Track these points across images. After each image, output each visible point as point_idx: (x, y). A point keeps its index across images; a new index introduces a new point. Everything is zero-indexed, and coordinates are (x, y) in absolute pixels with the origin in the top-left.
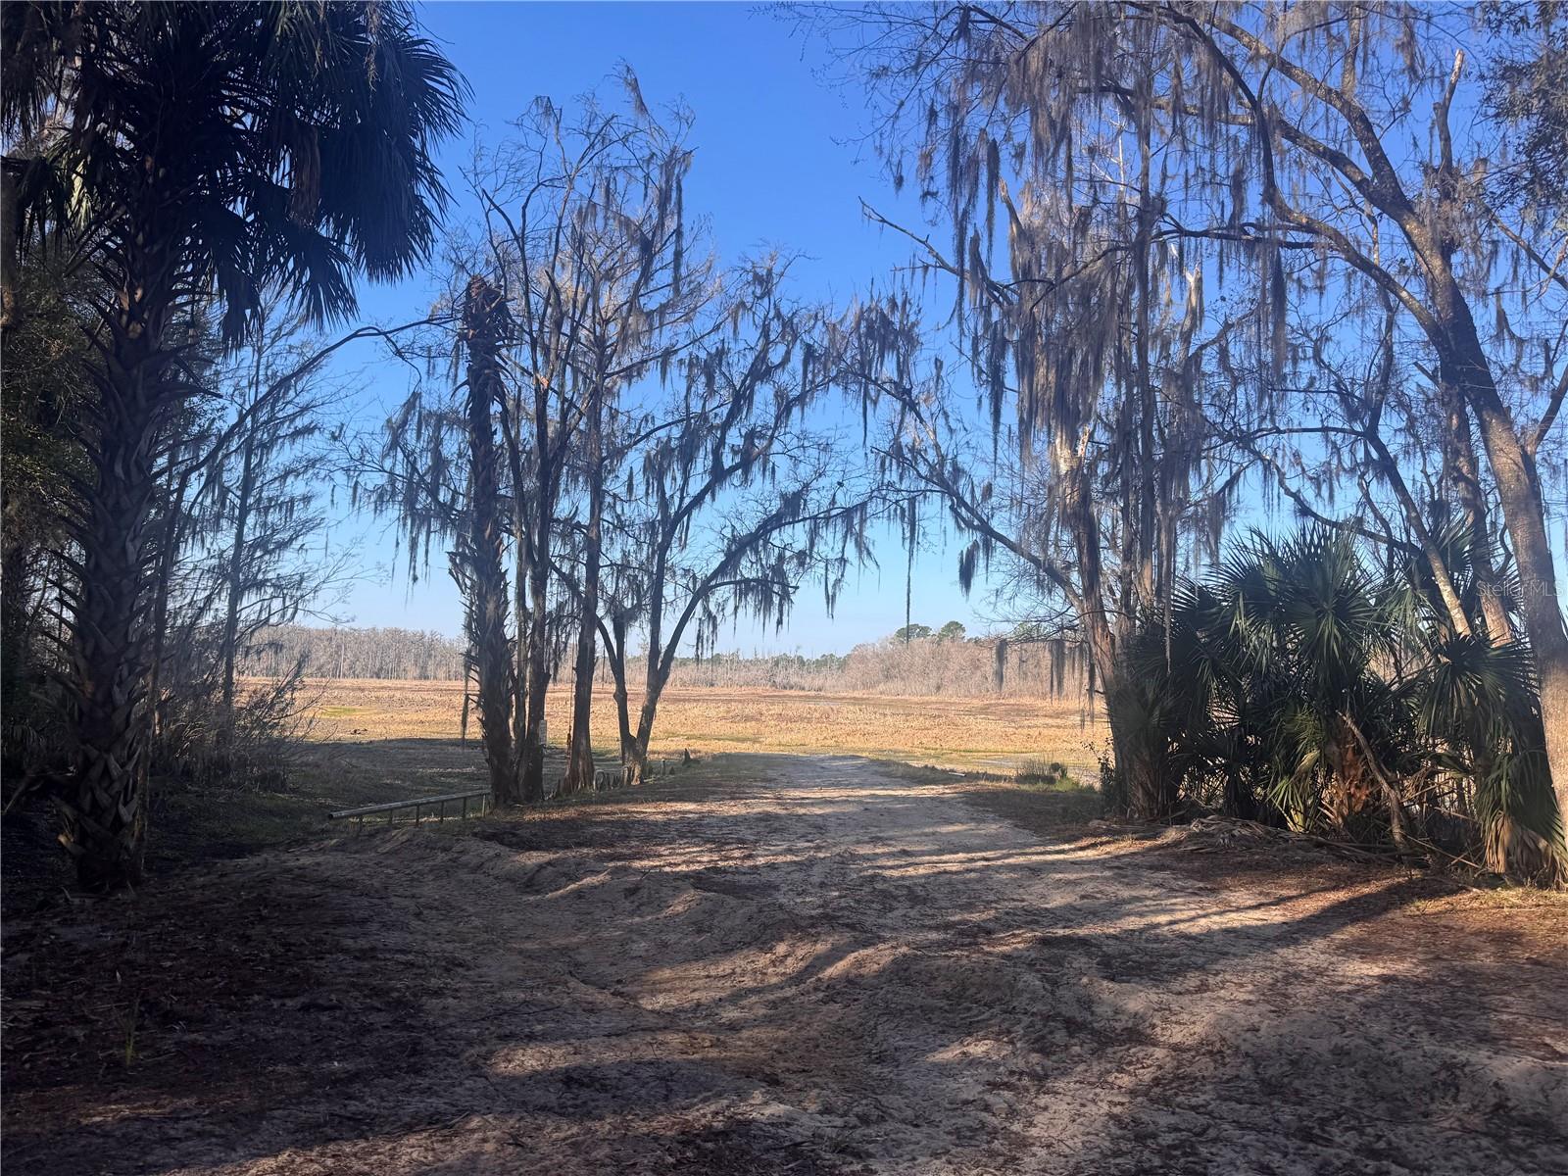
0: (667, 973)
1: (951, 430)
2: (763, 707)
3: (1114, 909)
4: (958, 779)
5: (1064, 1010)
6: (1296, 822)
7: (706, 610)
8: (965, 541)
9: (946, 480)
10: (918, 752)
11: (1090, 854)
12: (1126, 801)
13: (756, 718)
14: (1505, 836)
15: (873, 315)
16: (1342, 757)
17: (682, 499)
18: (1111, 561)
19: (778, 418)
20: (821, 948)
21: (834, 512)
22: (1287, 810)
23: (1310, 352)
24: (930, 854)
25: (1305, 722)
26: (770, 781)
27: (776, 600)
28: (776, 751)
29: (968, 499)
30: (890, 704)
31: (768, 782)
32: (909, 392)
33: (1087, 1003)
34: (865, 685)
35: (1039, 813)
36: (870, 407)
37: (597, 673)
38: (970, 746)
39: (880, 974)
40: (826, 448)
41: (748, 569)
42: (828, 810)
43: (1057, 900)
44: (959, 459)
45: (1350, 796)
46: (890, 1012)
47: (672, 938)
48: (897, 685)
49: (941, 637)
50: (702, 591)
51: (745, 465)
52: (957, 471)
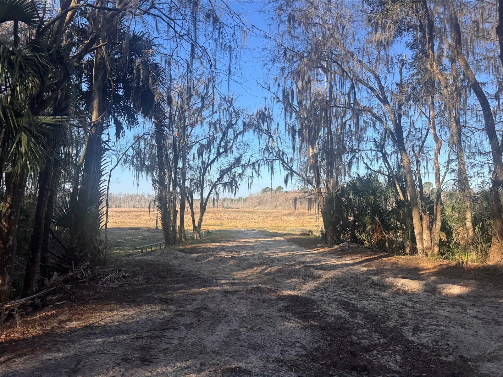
0: (235, 273)
1: (281, 142)
2: (222, 215)
3: (320, 261)
4: (284, 235)
5: (308, 274)
6: (366, 244)
7: (215, 191)
8: (285, 173)
9: (280, 156)
10: (271, 228)
11: (316, 251)
12: (327, 239)
13: (221, 218)
14: (410, 245)
15: (261, 113)
16: (376, 228)
17: (208, 161)
18: (324, 176)
19: (234, 138)
20: (263, 268)
21: (250, 164)
22: (364, 241)
23: (372, 125)
24: (280, 252)
25: (367, 219)
26: (234, 237)
27: (234, 188)
28: (228, 229)
29: (286, 162)
30: (260, 213)
31: (234, 238)
32: (270, 133)
33: (312, 273)
34: (252, 207)
35: (305, 243)
36: (260, 137)
37: (186, 209)
38: (286, 225)
39: (275, 271)
40: (248, 145)
41: (226, 179)
42: (253, 244)
43: (308, 260)
44: (284, 150)
45: (378, 237)
46: (278, 276)
47: (233, 268)
48: (263, 206)
49: (276, 191)
50: (214, 186)
51: (226, 151)
52: (283, 153)
